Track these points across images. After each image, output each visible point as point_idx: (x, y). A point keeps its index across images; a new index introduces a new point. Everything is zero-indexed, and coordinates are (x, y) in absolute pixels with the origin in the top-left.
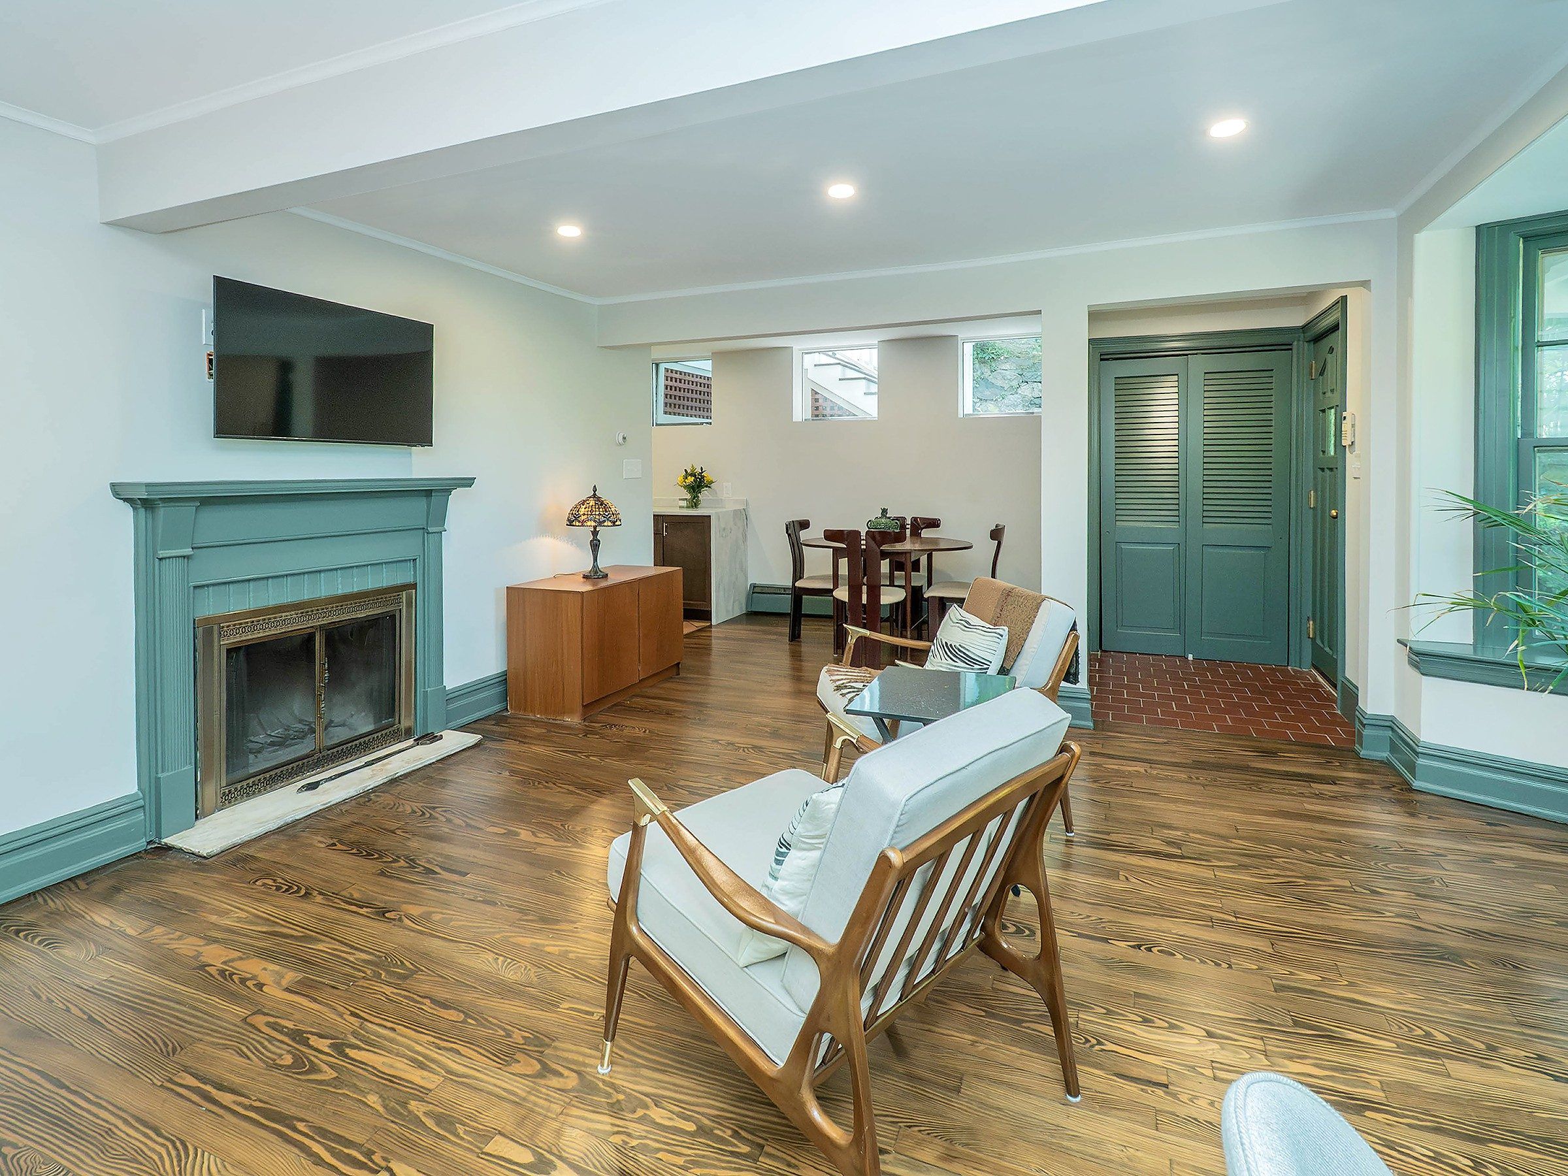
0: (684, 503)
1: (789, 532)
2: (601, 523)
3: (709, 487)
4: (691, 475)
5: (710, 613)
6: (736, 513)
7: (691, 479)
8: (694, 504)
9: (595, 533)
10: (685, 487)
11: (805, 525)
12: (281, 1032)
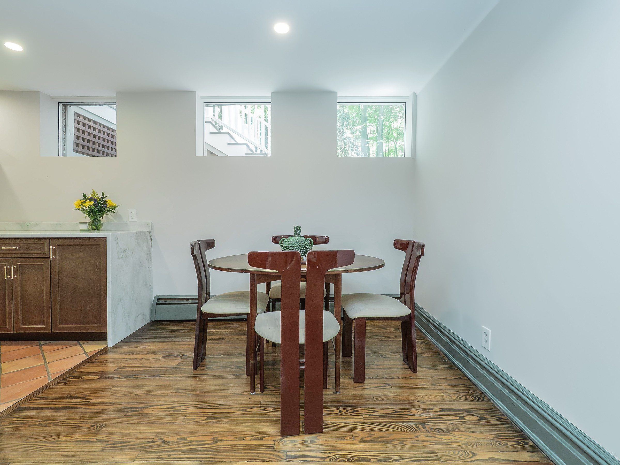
0: (85, 227)
1: (195, 253)
3: (113, 212)
4: (90, 200)
5: (105, 334)
6: (139, 235)
7: (89, 204)
8: (96, 226)
10: (83, 211)
11: (210, 244)
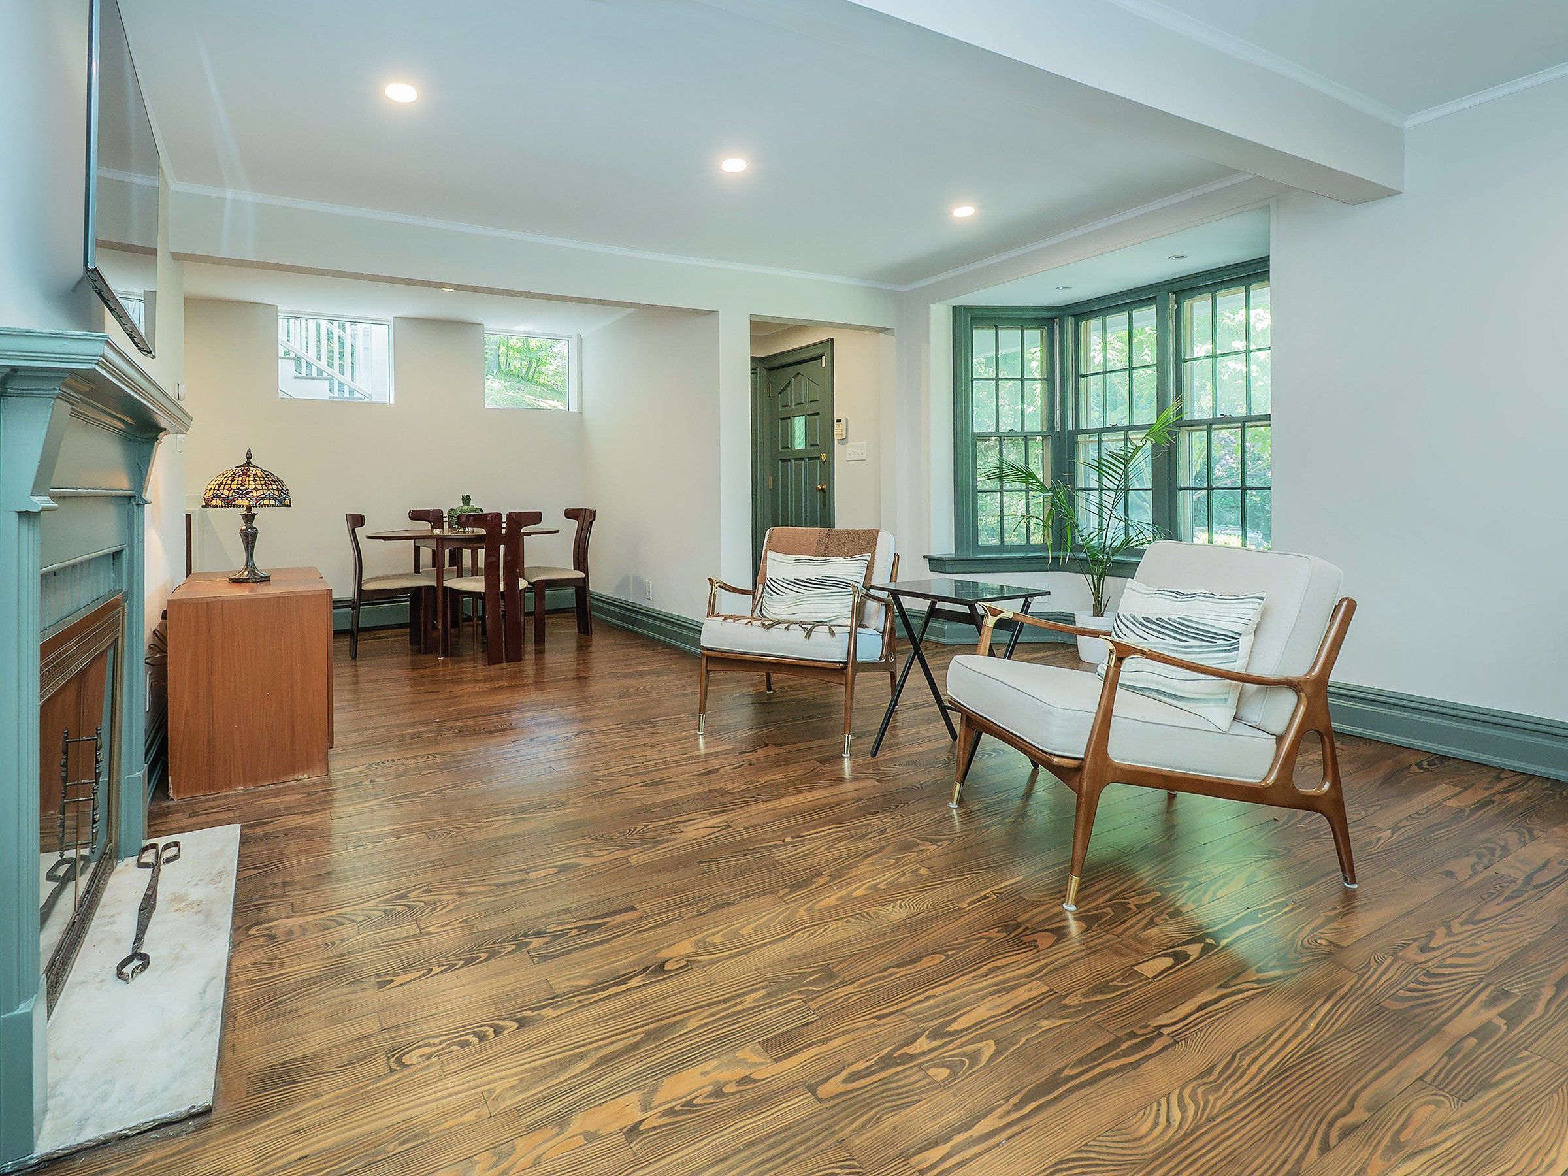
2: (257, 502)
9: (249, 518)
11: (360, 520)
12: (872, 1073)
